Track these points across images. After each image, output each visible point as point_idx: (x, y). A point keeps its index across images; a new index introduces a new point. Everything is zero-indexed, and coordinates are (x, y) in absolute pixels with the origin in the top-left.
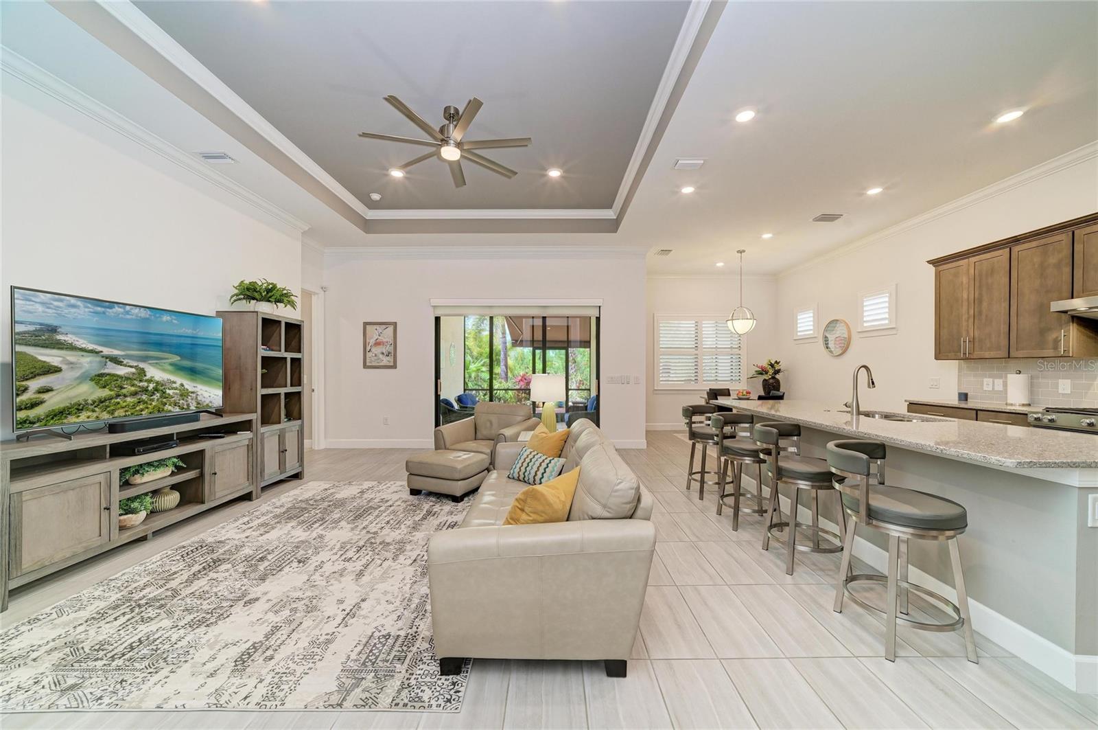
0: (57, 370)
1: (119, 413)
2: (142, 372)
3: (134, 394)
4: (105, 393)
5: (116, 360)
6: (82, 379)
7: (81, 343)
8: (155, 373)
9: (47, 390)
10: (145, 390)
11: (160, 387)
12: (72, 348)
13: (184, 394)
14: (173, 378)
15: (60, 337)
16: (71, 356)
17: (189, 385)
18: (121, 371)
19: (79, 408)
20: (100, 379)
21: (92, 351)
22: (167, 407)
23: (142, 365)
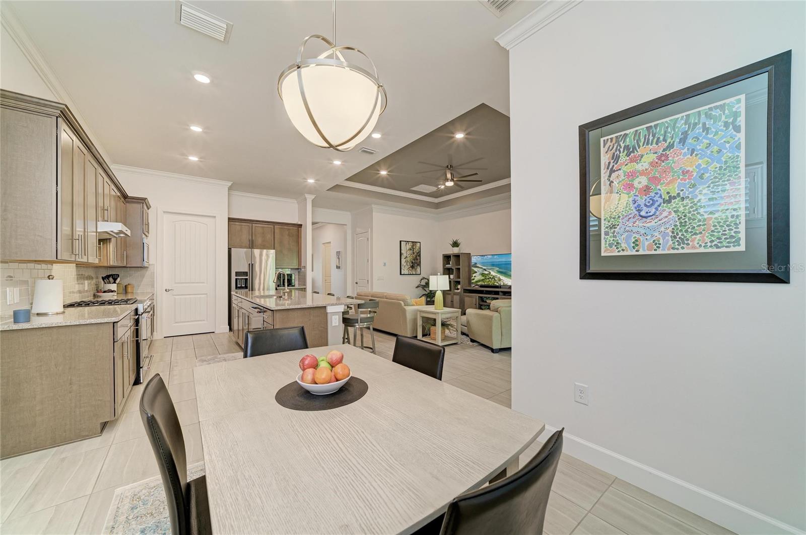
0: (476, 272)
1: (486, 283)
2: (490, 273)
3: (488, 279)
4: (483, 278)
5: (485, 270)
6: (480, 274)
7: (480, 266)
8: (493, 273)
9: (475, 277)
10: (490, 278)
11: (494, 277)
12: (478, 267)
13: (500, 280)
14: (497, 275)
15: (477, 265)
16: (478, 269)
17: (502, 277)
18: (486, 272)
19: (479, 281)
20: (483, 274)
21: (482, 268)
22: (496, 284)
23: (490, 271)
